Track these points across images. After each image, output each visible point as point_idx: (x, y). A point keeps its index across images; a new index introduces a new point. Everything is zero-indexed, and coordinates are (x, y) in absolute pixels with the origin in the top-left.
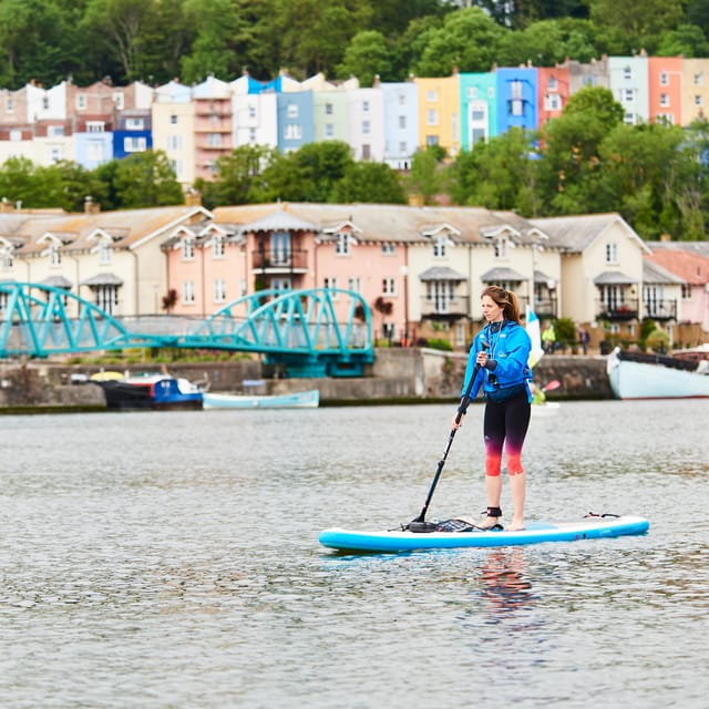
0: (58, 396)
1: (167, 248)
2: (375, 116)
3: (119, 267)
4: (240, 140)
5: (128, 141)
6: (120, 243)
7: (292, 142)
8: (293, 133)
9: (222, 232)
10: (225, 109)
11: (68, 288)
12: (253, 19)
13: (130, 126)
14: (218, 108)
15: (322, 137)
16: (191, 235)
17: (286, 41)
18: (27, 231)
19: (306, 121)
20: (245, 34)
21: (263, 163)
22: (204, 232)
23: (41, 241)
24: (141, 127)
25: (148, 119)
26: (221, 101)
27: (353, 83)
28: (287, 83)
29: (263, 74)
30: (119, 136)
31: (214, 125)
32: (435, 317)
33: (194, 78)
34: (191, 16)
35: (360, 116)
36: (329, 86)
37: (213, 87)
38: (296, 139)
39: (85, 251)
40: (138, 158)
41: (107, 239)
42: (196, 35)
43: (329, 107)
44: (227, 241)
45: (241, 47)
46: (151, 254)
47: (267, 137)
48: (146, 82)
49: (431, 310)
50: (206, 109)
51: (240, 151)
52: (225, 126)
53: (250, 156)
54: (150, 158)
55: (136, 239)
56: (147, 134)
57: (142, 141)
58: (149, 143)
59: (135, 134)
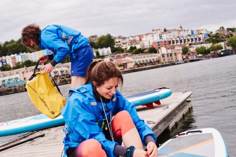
0: (20, 91)
1: (23, 73)
2: (33, 56)
3: (18, 76)
4: (17, 61)
5: (4, 63)
6: (17, 73)
7: (23, 61)
8: (23, 59)
9: (30, 70)
10: (15, 58)
11: (18, 78)
12: (14, 47)
13: (4, 61)
14: (14, 58)
15: (27, 60)
16: (26, 71)
17: (19, 49)
18: (4, 73)
19: (25, 58)
20: (14, 49)
21: (21, 63)
22: (27, 70)
23: (7, 74)
24: (5, 61)
25: (6, 60)
26: (14, 57)
27: (29, 53)
28: (21, 54)
29: (18, 53)
30: (2, 63)
31: (14, 60)
32: (56, 76)
33: (10, 55)
34: (7, 48)
35: (31, 56)
36: (26, 54)
37: (12, 55)
38: (24, 61)
39: (13, 74)
40: (5, 65)
41: (16, 73)
42: (8, 50)
43: (27, 56)
44: (30, 71)
45: (14, 51)
46: (21, 74)
47: (20, 60)
48: (4, 56)
49: (55, 75)
50: (13, 58)
51: (18, 62)
52: (15, 60)
53: (19, 63)
54: (7, 65)
55: (19, 72)
56: (6, 62)
57: (5, 63)
58: (6, 63)
59: (4, 62)
